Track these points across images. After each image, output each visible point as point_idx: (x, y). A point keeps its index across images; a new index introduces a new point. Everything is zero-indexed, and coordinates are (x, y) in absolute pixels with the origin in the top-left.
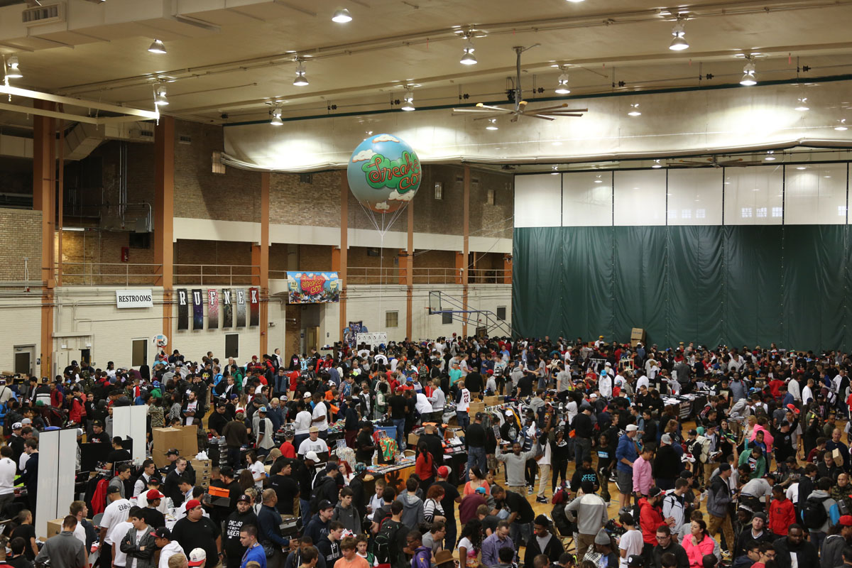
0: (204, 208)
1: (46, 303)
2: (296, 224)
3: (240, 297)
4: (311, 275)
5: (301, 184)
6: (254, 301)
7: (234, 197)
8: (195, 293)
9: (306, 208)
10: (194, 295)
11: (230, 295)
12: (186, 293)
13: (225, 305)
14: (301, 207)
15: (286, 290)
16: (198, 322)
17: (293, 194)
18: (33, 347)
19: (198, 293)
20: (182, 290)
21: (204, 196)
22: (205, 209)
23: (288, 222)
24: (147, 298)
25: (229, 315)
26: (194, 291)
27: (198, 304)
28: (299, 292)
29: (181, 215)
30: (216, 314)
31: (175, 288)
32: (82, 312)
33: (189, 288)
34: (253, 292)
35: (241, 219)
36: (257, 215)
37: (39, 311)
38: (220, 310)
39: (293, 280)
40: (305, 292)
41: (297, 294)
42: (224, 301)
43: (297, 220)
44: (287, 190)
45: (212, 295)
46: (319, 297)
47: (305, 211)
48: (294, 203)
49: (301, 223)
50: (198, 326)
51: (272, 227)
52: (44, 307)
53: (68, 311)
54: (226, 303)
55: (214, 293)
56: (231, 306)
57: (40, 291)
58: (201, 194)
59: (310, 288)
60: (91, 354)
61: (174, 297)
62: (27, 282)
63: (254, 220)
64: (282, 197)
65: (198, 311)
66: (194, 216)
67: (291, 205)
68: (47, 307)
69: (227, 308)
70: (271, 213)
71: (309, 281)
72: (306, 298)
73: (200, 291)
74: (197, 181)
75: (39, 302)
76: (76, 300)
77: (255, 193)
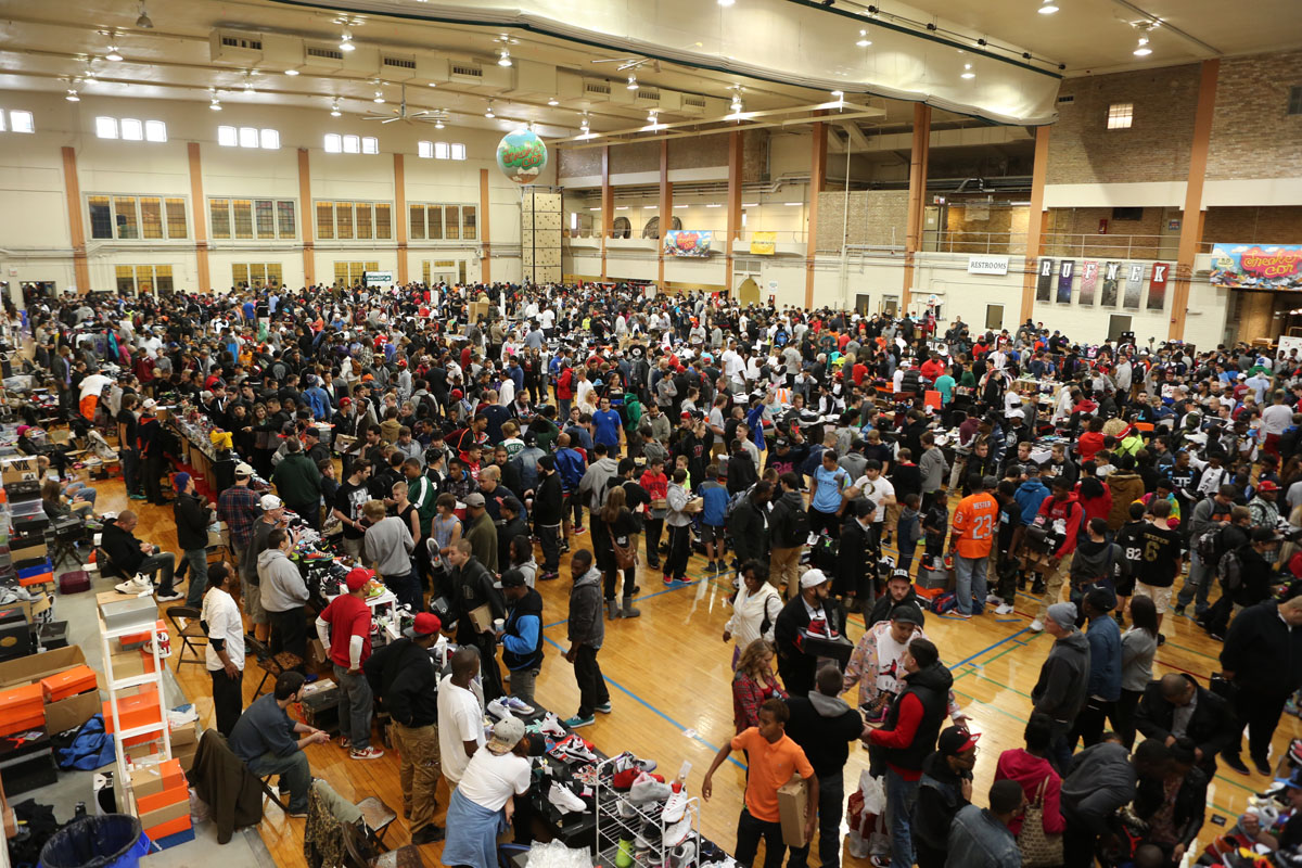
0: (1089, 170)
1: (908, 263)
2: (1268, 177)
3: (1134, 273)
4: (1271, 249)
5: (1289, 118)
6: (1159, 278)
7: (1140, 153)
8: (1065, 265)
9: (1296, 151)
10: (1062, 267)
11: (1118, 269)
12: (1056, 263)
13: (1106, 280)
14: (1281, 152)
15: (1207, 267)
16: (1064, 294)
17: (1263, 135)
18: (897, 297)
19: (1070, 265)
20: (1047, 260)
21: (1089, 157)
22: (1091, 171)
23: (1248, 176)
24: (1000, 266)
25: (1113, 293)
26: (1063, 262)
27: (1066, 274)
28: (1235, 271)
29: (1056, 181)
30: (1092, 290)
31: (1040, 258)
32: (938, 274)
33: (1058, 259)
34: (1158, 268)
35: (1150, 178)
36: (1180, 172)
37: (903, 269)
38: (1100, 284)
39: (1226, 254)
40: (1251, 273)
41: (1231, 274)
42: (1106, 276)
43: (1271, 172)
44: (1250, 131)
45: (1089, 270)
46: (1285, 282)
47: (1294, 156)
48: (1265, 146)
49: (1279, 175)
50: (1064, 299)
51: (1208, 185)
52: (905, 266)
53: (925, 272)
54: (1109, 278)
55: (1093, 266)
56: (1117, 282)
57: (903, 254)
58: (1085, 155)
59: (1264, 267)
60: (941, 310)
61: (1038, 267)
62: (893, 247)
63: (1174, 178)
64: (1238, 143)
65: (1065, 284)
66: (1073, 182)
67: (1258, 151)
68: (909, 267)
69: (1111, 284)
70: (1211, 167)
71: (1262, 258)
72: (1254, 281)
73: (1073, 262)
74: (1080, 143)
75: (903, 262)
76: (932, 263)
77: (1180, 144)
